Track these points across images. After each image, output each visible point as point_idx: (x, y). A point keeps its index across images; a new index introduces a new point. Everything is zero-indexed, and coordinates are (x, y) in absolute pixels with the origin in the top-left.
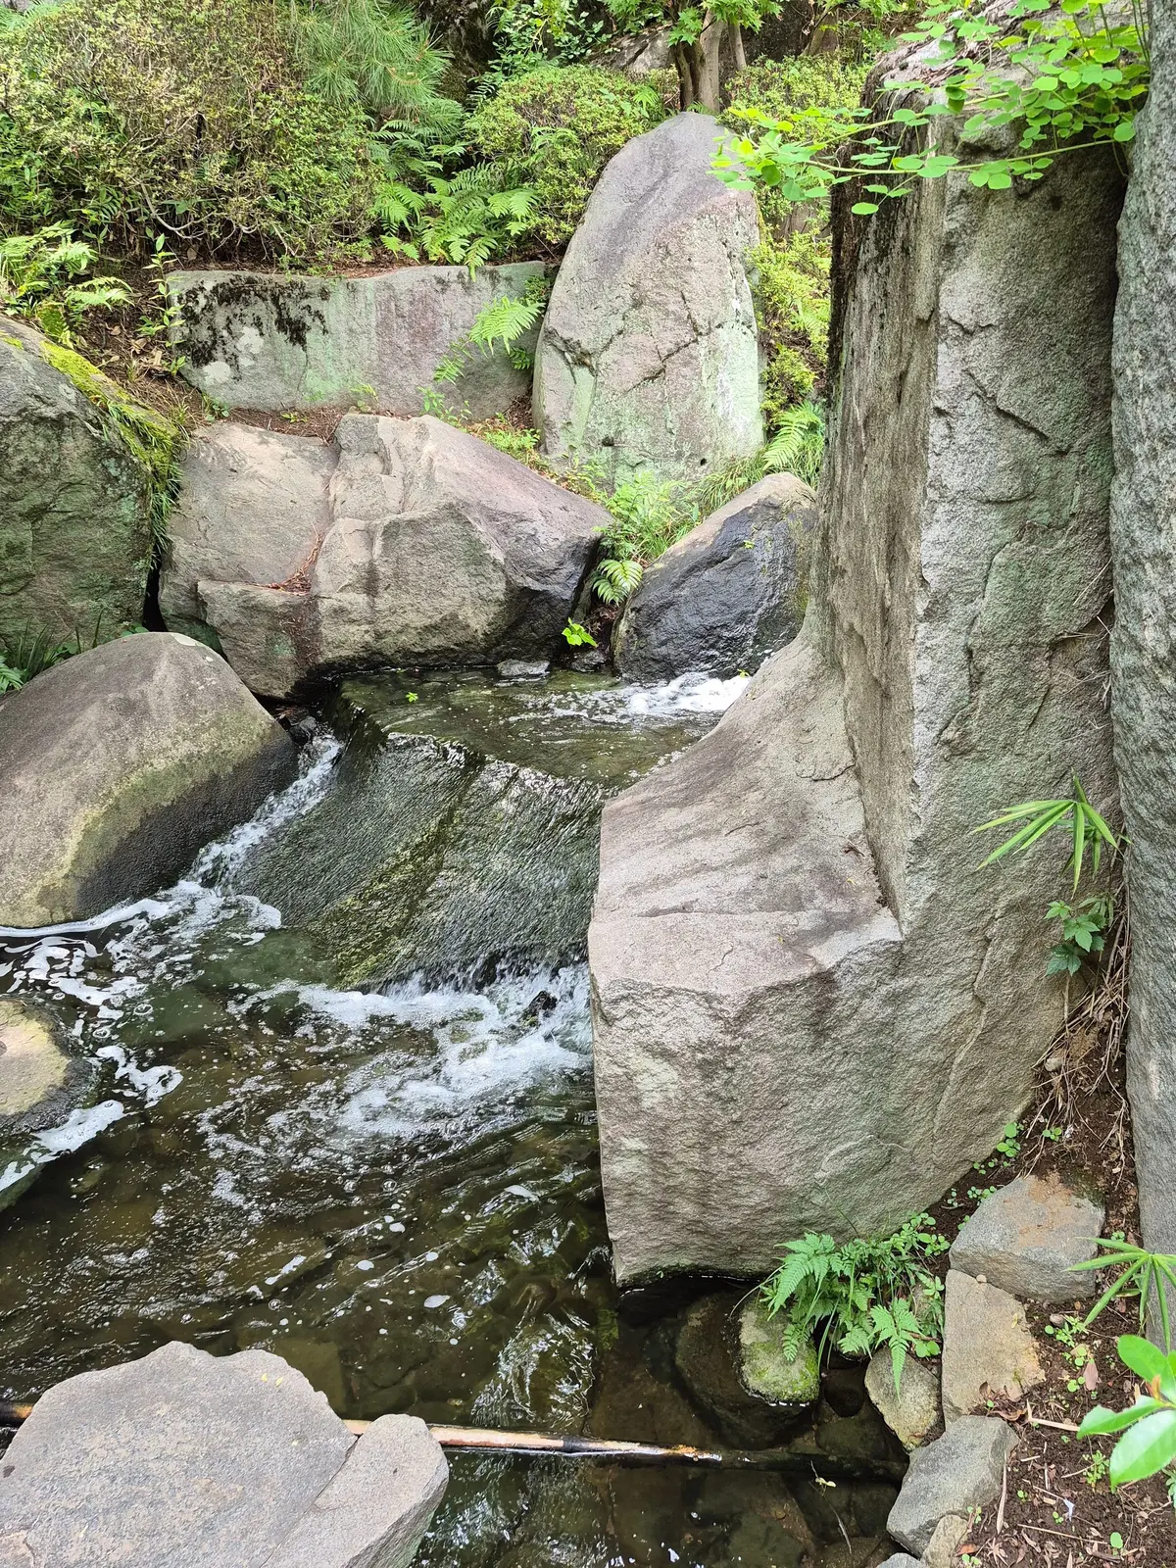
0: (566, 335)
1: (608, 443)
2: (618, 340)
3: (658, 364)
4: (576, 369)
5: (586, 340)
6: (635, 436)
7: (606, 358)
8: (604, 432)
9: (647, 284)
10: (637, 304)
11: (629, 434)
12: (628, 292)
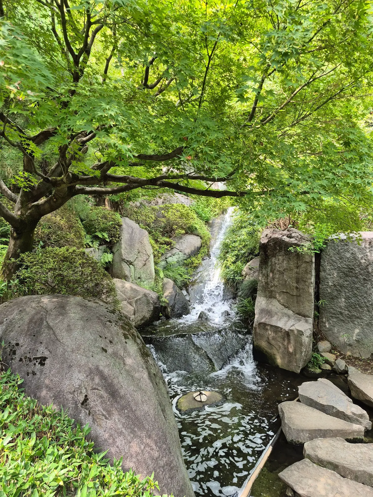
0: (127, 259)
1: (139, 278)
2: (137, 259)
3: (144, 262)
4: (130, 266)
5: (132, 260)
6: (143, 276)
7: (135, 263)
8: (138, 276)
9: (140, 249)
10: (139, 253)
11: (142, 276)
12: (137, 251)
